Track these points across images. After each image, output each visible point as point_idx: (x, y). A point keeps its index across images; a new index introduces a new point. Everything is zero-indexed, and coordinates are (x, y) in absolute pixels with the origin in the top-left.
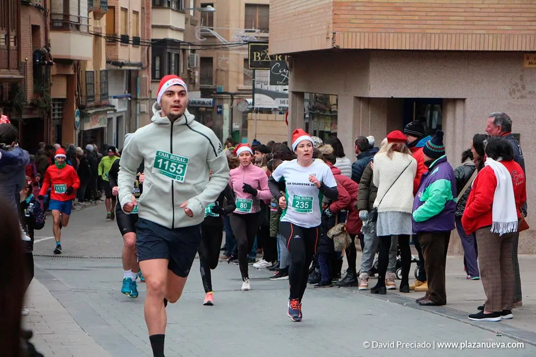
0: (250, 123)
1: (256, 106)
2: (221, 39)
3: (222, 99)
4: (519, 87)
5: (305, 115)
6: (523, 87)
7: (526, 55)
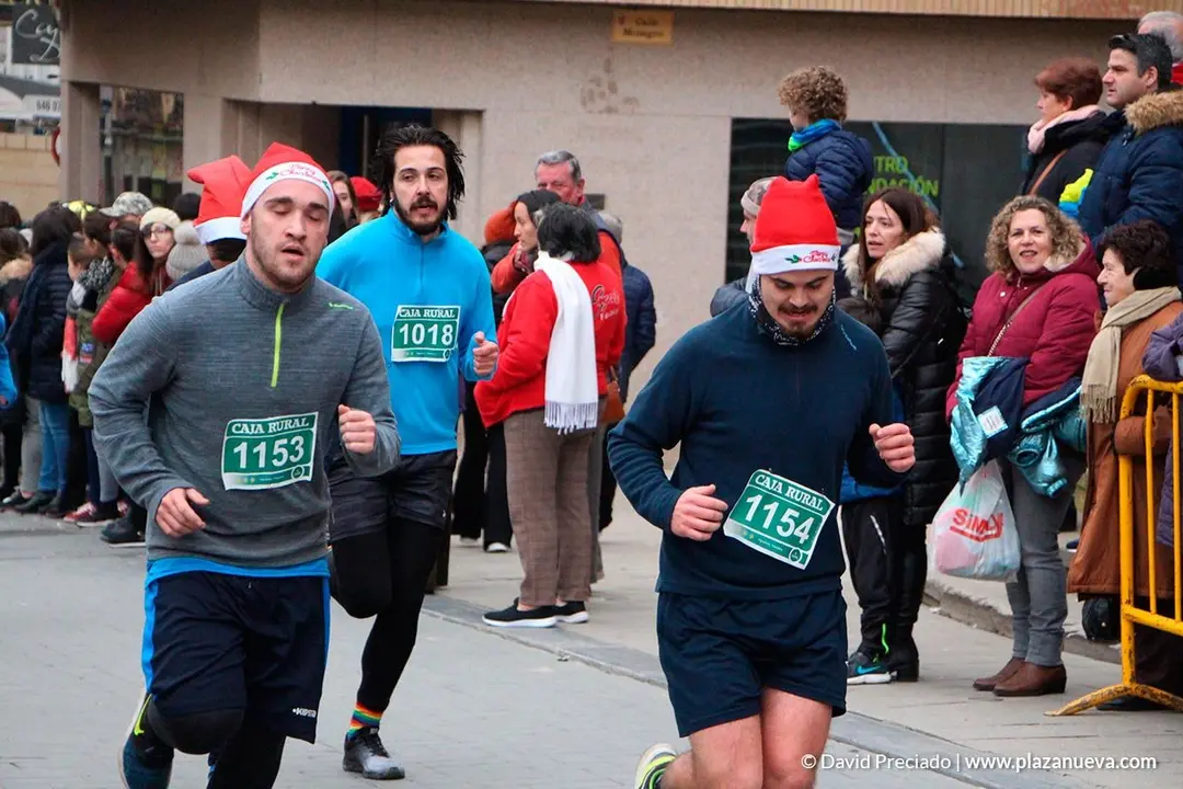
4: (605, 88)
5: (103, 138)
6: (613, 88)
7: (617, 14)
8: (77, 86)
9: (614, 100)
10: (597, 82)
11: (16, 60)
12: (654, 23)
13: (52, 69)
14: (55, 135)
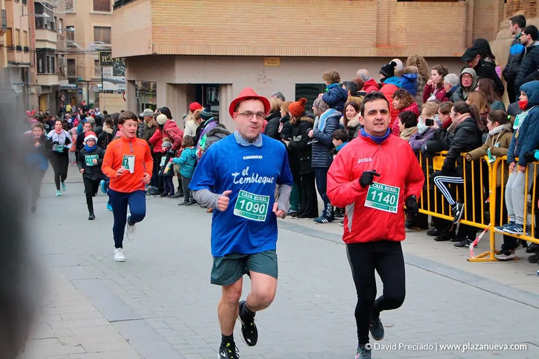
0: (101, 100)
1: (104, 89)
2: (79, 48)
3: (81, 85)
4: (263, 77)
5: (136, 94)
6: (265, 77)
7: (265, 58)
8: (129, 81)
9: (265, 80)
10: (261, 76)
11: (114, 75)
12: (275, 60)
13: (123, 77)
14: (124, 94)
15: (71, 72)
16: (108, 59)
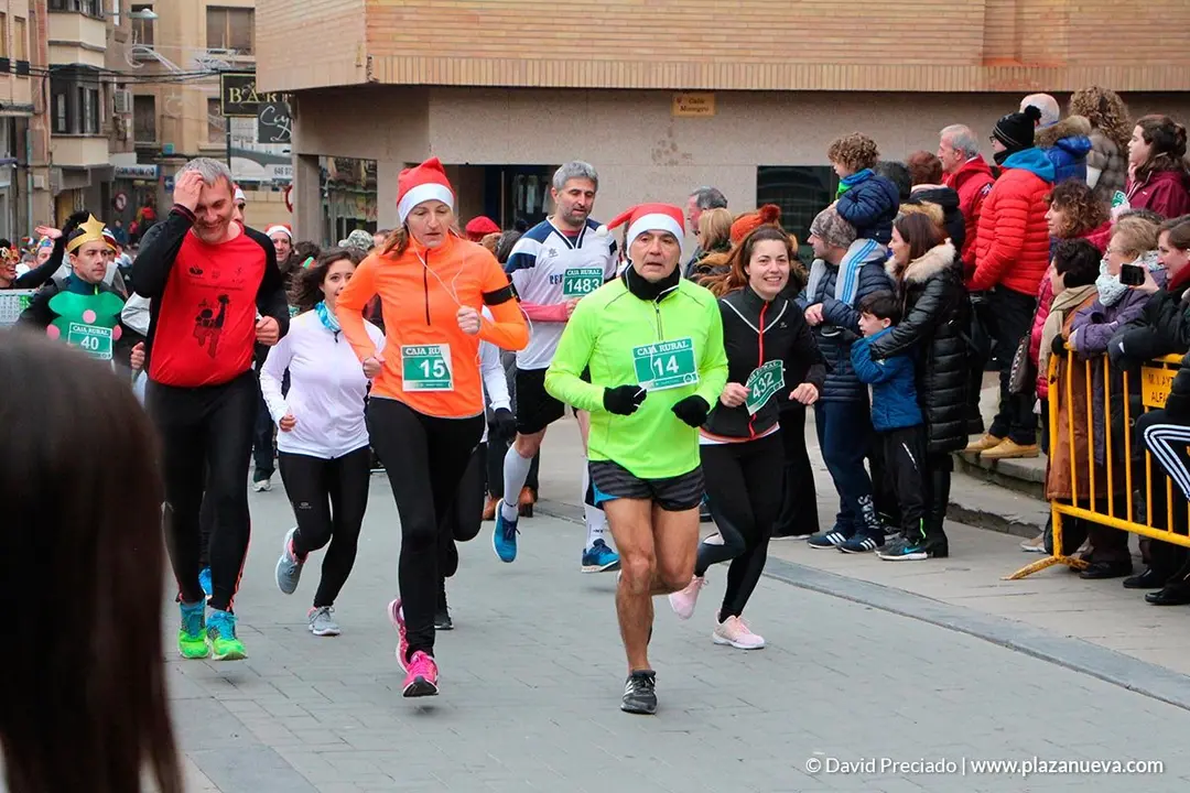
2: (168, 64)
3: (172, 166)
4: (668, 147)
5: (322, 192)
6: (674, 147)
7: (676, 95)
8: (300, 155)
9: (675, 156)
10: (663, 143)
11: (260, 141)
12: (702, 102)
13: (286, 146)
14: (288, 191)
15: (145, 129)
16: (245, 97)
